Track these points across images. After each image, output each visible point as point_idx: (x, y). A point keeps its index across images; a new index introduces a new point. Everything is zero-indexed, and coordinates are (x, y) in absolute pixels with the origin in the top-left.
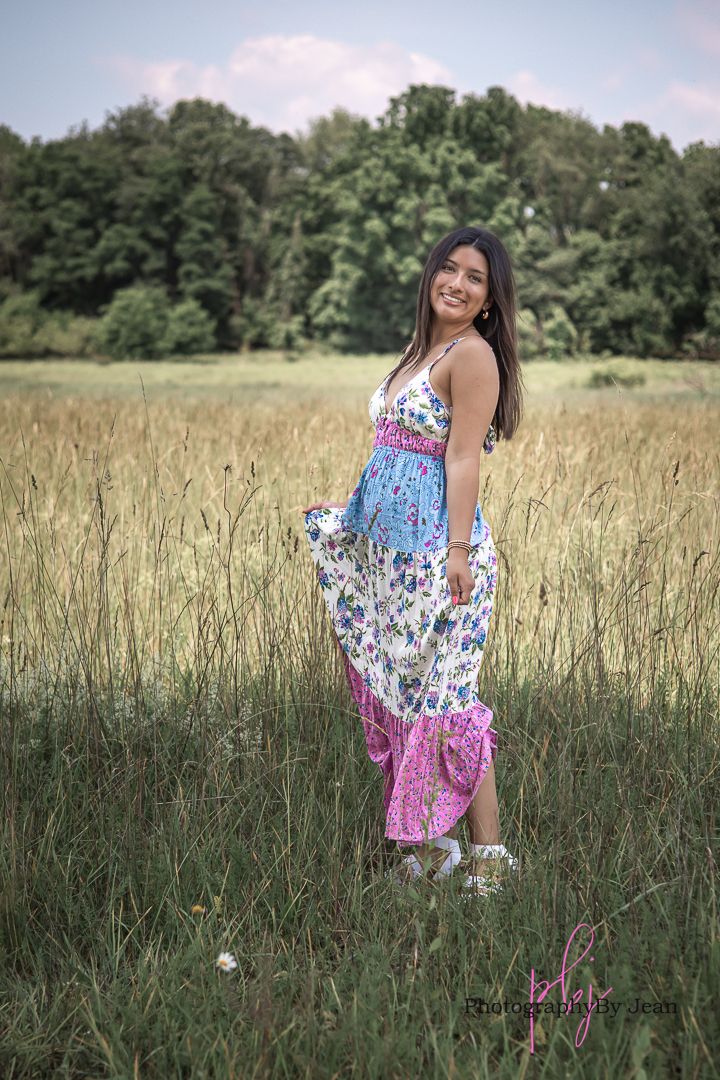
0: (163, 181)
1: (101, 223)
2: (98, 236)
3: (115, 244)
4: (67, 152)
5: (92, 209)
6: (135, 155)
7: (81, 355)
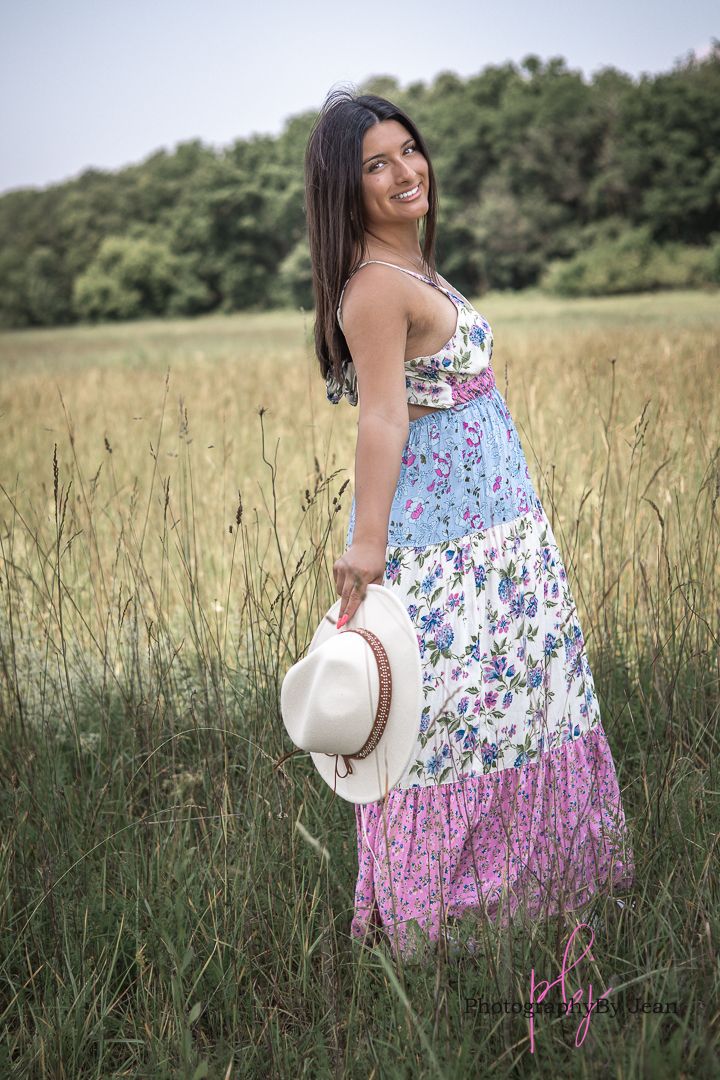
1: (710, 153)
2: (708, 164)
4: (675, 84)
5: (700, 139)
7: (690, 285)
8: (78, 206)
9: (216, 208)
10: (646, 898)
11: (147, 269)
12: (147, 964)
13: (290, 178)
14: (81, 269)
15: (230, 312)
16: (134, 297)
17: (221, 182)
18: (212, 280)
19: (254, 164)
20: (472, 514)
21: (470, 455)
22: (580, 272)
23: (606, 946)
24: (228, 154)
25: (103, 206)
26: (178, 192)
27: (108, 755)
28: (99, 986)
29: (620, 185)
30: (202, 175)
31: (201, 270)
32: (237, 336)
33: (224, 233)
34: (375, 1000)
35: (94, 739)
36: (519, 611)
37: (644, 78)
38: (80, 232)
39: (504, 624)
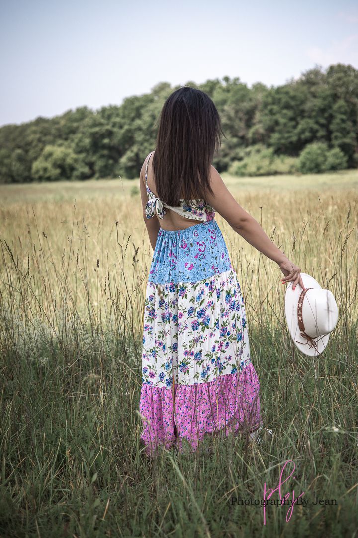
0: (324, 99)
1: (299, 119)
2: (297, 123)
3: (305, 126)
4: (285, 90)
5: (295, 113)
6: (313, 89)
7: (290, 173)
8: (35, 132)
9: (93, 135)
10: (282, 430)
11: (64, 160)
12: (70, 457)
13: (125, 123)
14: (36, 159)
15: (98, 179)
16: (58, 171)
17: (95, 124)
18: (91, 165)
19: (109, 117)
20: (215, 267)
21: (213, 242)
22: (245, 166)
23: (265, 450)
24: (98, 112)
25: (45, 133)
26: (77, 128)
27: (53, 367)
28: (50, 467)
29: (261, 130)
30: (88, 121)
31: (86, 161)
32: (101, 189)
33: (96, 145)
34: (168, 472)
35: (46, 360)
36: (233, 308)
37: (273, 87)
38: (34, 144)
39: (227, 313)
